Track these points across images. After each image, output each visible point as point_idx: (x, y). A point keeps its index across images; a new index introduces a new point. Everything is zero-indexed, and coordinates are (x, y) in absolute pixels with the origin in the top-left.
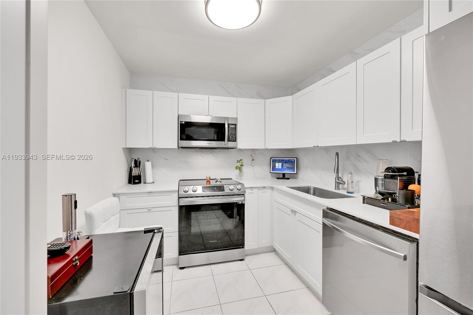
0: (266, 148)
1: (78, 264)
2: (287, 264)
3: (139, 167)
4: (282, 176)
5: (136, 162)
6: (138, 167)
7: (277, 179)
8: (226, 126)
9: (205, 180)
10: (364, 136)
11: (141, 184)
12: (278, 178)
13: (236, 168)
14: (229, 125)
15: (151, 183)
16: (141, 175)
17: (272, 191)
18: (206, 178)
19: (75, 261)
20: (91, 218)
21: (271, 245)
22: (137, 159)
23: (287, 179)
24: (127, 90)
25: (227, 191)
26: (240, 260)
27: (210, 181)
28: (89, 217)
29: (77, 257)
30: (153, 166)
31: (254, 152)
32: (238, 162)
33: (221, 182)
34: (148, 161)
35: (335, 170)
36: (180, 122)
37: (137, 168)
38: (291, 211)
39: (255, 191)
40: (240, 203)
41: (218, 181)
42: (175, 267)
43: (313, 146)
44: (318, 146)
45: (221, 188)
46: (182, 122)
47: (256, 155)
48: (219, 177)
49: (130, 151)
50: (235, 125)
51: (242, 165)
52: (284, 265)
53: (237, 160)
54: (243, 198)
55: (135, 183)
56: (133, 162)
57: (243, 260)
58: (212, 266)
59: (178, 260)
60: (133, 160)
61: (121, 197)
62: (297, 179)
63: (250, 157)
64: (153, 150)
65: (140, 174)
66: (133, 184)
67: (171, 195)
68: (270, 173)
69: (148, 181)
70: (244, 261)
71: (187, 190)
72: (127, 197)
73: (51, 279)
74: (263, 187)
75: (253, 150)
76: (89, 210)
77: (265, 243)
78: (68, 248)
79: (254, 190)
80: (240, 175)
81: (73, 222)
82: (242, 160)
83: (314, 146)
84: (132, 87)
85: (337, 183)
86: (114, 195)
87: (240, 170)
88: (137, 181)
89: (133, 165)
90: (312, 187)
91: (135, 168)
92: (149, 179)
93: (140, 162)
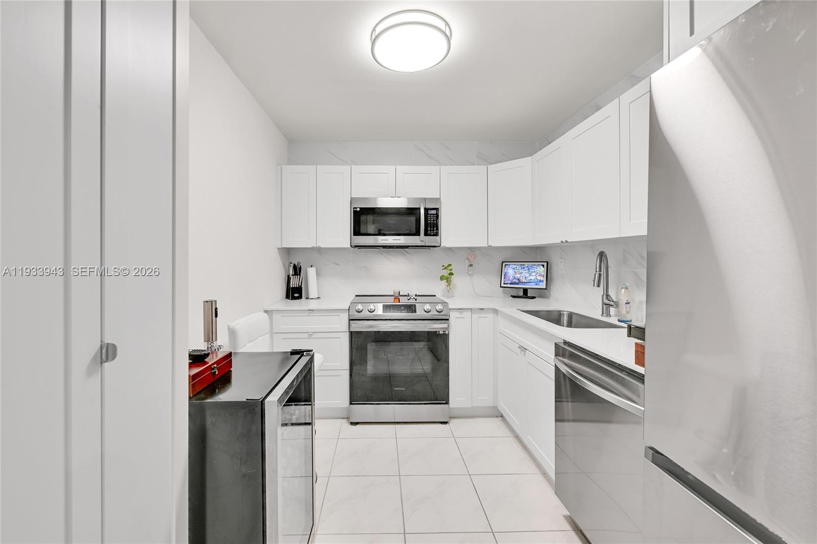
0: (489, 246)
1: (217, 373)
2: (517, 437)
3: (300, 275)
4: (521, 294)
5: (295, 267)
6: (297, 275)
7: (512, 298)
8: (422, 212)
9: (393, 296)
10: (631, 222)
11: (302, 299)
12: (514, 297)
13: (442, 278)
14: (426, 210)
15: (316, 298)
16: (303, 286)
17: (495, 316)
18: (394, 293)
19: (213, 369)
20: (234, 334)
21: (495, 405)
22: (296, 264)
23: (530, 299)
24: (283, 166)
25: (420, 313)
26: (442, 423)
27: (400, 297)
28: (232, 333)
29: (215, 366)
30: (318, 274)
31: (474, 252)
32: (446, 268)
33: (416, 300)
34: (311, 266)
35: (594, 281)
36: (354, 208)
37: (296, 277)
38: (519, 347)
39: (467, 314)
40: (441, 332)
41: (412, 298)
42: (345, 421)
43: (560, 242)
44: (566, 242)
45: (411, 308)
46: (356, 208)
47: (475, 258)
48: (412, 293)
49: (287, 252)
50: (437, 209)
51: (451, 274)
52: (514, 438)
53: (443, 266)
54: (445, 326)
55: (294, 298)
56: (291, 268)
57: (445, 423)
58: (398, 426)
59: (349, 411)
60: (292, 265)
61: (275, 316)
62: (548, 298)
63: (467, 260)
64: (319, 250)
65: (301, 285)
66: (292, 299)
67: (339, 315)
68: (501, 287)
69: (311, 297)
70: (447, 425)
71: (361, 309)
72: (282, 316)
73: (193, 378)
74: (480, 309)
75: (471, 249)
76: (232, 325)
77: (484, 400)
78: (208, 355)
79: (464, 313)
80: (449, 288)
81: (214, 332)
82: (450, 265)
83: (562, 242)
84: (291, 162)
85: (605, 304)
86: (266, 312)
87: (447, 282)
88: (296, 295)
89: (291, 272)
90: (565, 312)
91: (294, 276)
92: (313, 293)
93: (300, 268)
